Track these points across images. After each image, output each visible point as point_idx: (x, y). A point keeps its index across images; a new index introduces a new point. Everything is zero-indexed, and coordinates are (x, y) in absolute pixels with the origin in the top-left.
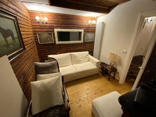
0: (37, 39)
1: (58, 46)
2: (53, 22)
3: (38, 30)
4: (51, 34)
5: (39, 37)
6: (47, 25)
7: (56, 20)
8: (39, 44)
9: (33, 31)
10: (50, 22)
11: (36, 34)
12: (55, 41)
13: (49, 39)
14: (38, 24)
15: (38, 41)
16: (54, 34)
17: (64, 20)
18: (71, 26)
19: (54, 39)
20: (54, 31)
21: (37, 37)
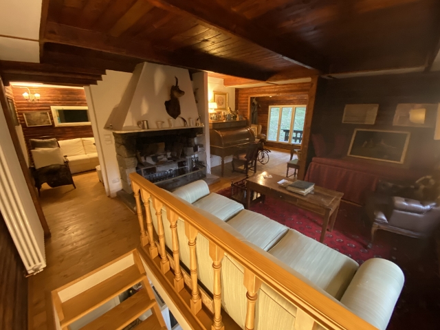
0: (24, 121)
1: (59, 130)
2: (49, 98)
4: (46, 114)
5: (27, 118)
6: (40, 102)
7: (53, 95)
8: (26, 127)
10: (43, 98)
11: (22, 114)
12: (53, 123)
13: (43, 120)
14: (25, 102)
15: (25, 124)
16: (51, 113)
17: (65, 96)
18: (78, 102)
19: (52, 119)
20: (50, 109)
21: (23, 117)
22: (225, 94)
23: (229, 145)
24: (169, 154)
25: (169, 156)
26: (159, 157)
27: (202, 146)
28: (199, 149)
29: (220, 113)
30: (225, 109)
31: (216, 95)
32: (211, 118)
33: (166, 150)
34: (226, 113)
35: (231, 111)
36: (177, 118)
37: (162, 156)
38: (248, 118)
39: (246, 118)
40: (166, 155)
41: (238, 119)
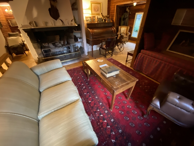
0: (10, 24)
3: (9, 17)
5: (10, 22)
8: (11, 27)
9: (6, 19)
11: (8, 20)
14: (7, 14)
22: (100, 4)
23: (96, 38)
24: (62, 42)
25: (62, 43)
26: (56, 44)
27: (81, 38)
28: (79, 40)
29: (94, 17)
30: (98, 14)
31: (93, 4)
32: (87, 21)
33: (60, 40)
34: (99, 17)
35: (102, 15)
36: (57, 20)
37: (58, 43)
38: (114, 21)
39: (113, 21)
40: (60, 43)
41: (107, 22)
